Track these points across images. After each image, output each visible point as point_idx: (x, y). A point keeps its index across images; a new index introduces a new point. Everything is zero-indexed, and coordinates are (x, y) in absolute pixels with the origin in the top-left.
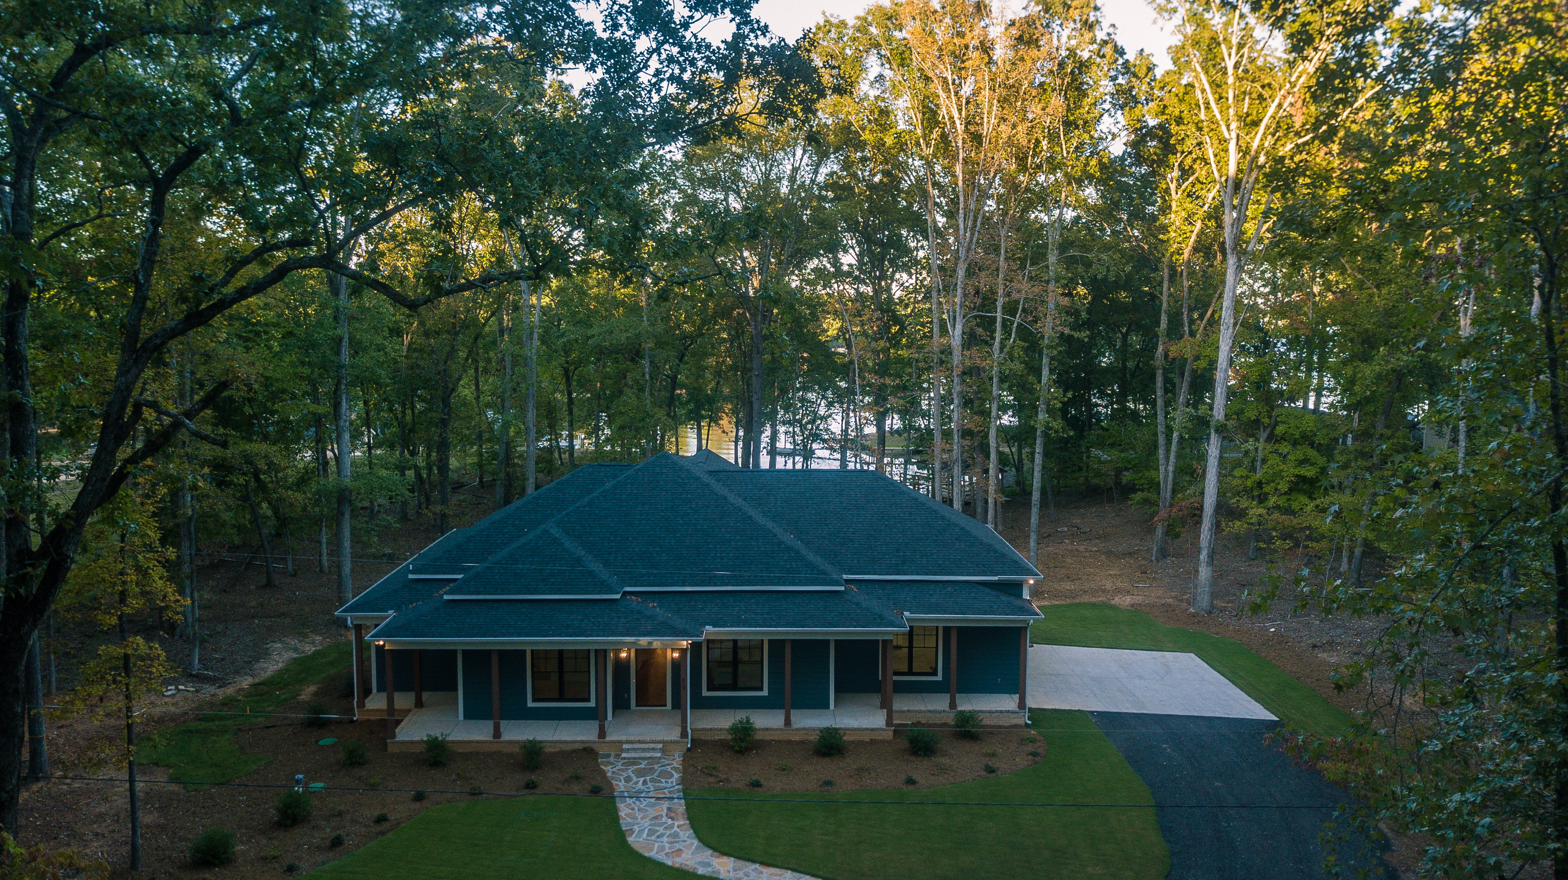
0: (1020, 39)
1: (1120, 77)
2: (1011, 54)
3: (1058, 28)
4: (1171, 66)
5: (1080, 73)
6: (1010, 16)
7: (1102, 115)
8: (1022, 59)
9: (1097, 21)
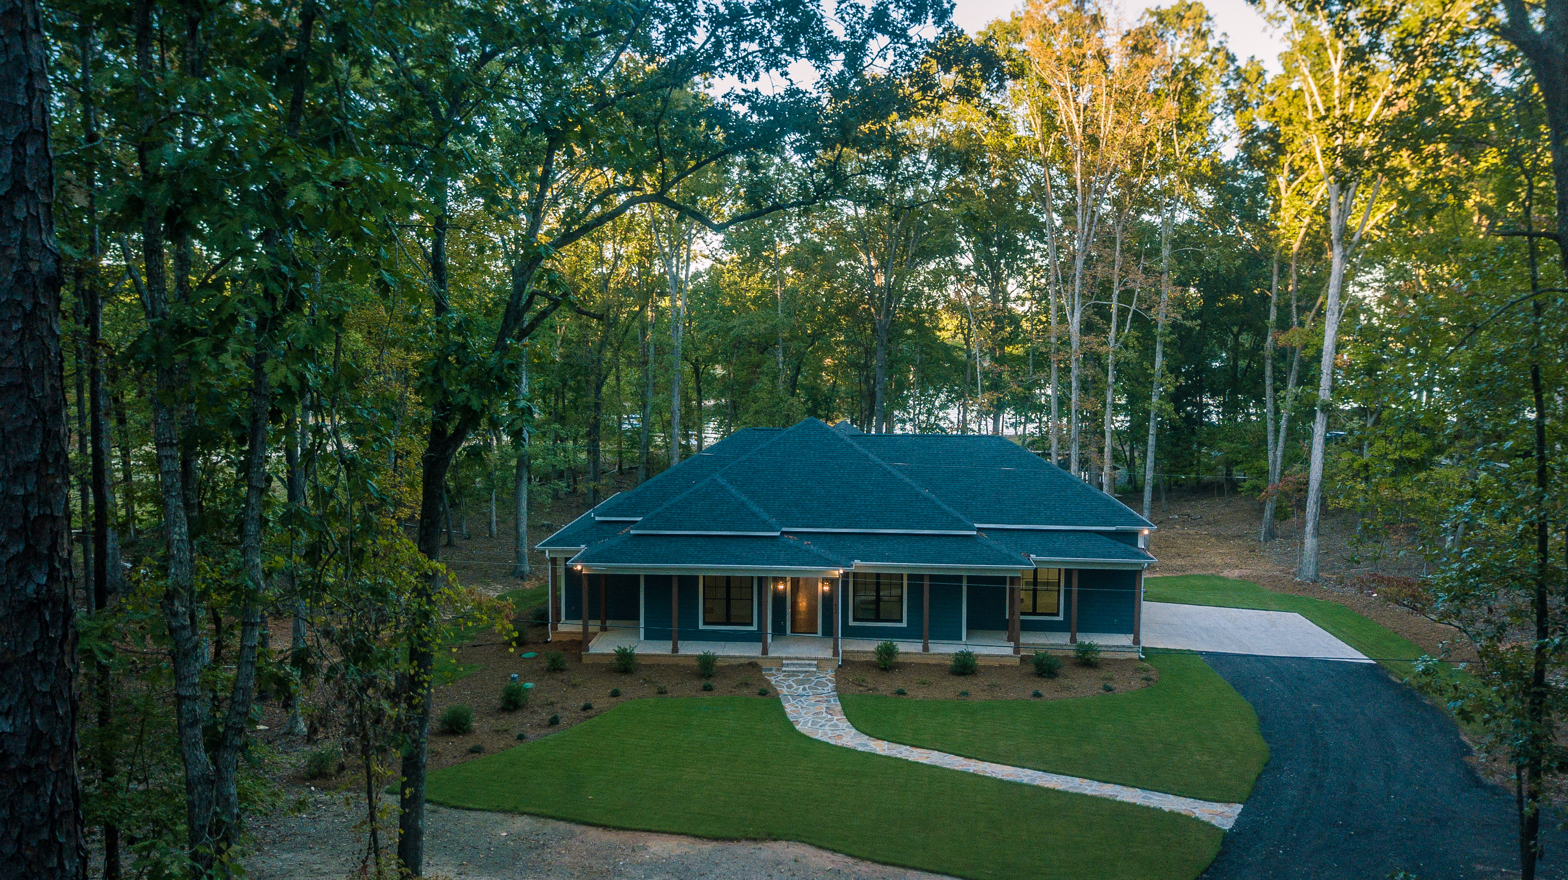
0: (1135, 48)
1: (1232, 82)
2: (1126, 63)
3: (1172, 38)
4: (1280, 71)
5: (1193, 79)
6: (1125, 29)
7: (1214, 119)
8: (1137, 66)
9: (1210, 31)
